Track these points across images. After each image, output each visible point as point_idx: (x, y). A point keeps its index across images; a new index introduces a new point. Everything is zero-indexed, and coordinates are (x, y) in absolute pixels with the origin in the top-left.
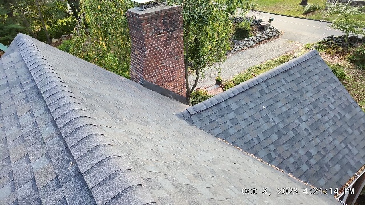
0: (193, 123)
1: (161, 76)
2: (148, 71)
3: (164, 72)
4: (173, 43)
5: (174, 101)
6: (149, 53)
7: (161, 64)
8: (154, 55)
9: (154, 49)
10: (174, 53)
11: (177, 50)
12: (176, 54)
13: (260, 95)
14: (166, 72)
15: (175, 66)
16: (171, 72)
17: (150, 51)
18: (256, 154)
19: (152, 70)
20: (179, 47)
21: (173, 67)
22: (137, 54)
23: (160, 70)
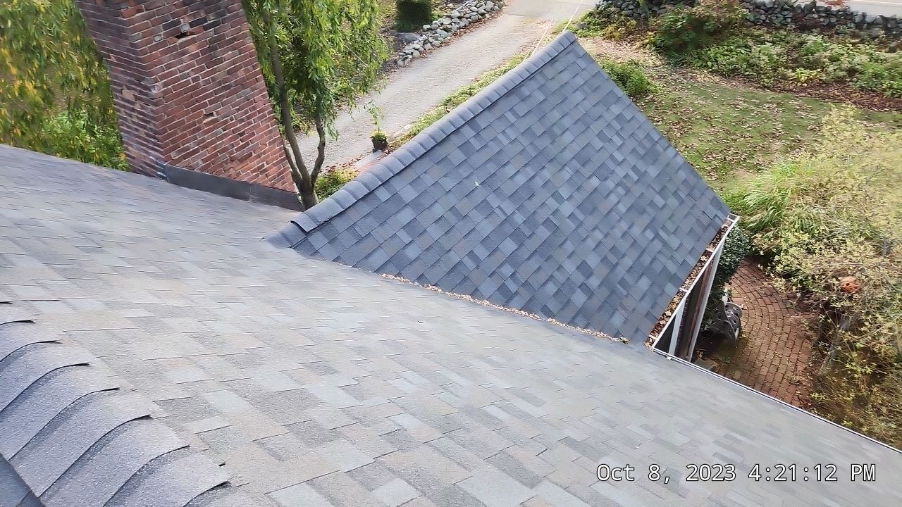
0: (314, 253)
1: (215, 148)
2: (173, 142)
3: (222, 138)
4: (228, 56)
5: (264, 208)
6: (165, 92)
7: (207, 116)
8: (180, 94)
9: (177, 79)
10: (236, 83)
11: (241, 74)
12: (242, 84)
13: (463, 157)
14: (226, 135)
15: (248, 118)
16: (241, 135)
17: (165, 85)
18: (475, 293)
19: (185, 135)
20: (246, 65)
21: (242, 120)
22: (131, 98)
23: (206, 132)
